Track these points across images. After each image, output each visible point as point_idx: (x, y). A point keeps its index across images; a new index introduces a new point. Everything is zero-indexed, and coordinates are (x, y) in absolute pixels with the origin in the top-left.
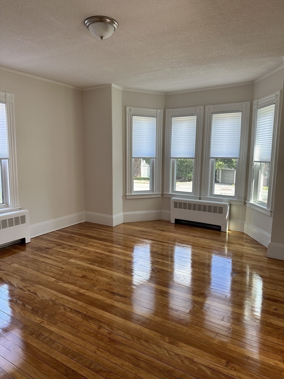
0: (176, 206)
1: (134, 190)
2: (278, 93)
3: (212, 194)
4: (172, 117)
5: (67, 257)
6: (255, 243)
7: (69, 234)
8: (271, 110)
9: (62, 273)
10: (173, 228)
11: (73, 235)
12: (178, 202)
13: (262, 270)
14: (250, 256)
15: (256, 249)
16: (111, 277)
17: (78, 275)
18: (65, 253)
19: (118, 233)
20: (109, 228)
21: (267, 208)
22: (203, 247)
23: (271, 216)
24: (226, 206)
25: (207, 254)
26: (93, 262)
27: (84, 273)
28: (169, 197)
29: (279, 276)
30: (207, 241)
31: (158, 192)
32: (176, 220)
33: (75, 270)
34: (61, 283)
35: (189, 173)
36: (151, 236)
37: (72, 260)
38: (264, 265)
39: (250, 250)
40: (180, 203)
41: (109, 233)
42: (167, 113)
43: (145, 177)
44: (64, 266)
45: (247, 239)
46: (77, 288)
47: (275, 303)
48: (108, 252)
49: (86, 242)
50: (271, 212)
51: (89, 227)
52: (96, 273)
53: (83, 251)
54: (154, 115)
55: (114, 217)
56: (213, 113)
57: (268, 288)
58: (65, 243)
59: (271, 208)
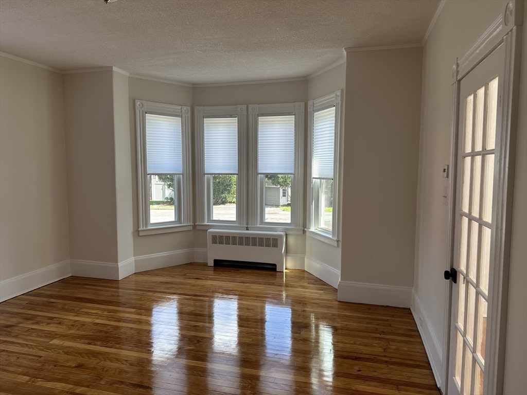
0: (214, 242)
1: (151, 222)
2: (339, 93)
3: (262, 222)
4: (204, 117)
5: (46, 337)
6: (319, 283)
7: (45, 299)
8: (330, 114)
9: (39, 365)
10: (211, 273)
11: (52, 300)
12: (218, 235)
13: (334, 319)
14: (317, 301)
15: (323, 292)
16: (126, 361)
17: (69, 364)
18: (41, 330)
19: (129, 289)
20: (113, 283)
21: (333, 236)
22: (257, 297)
23: (338, 246)
24: (281, 236)
25: (259, 304)
26: (92, 340)
27: (80, 360)
28: (204, 229)
29: (355, 324)
30: (261, 287)
31: (187, 223)
32: (216, 261)
33: (65, 357)
34: (40, 383)
35: (222, 193)
36: (181, 288)
37: (56, 342)
38: (335, 311)
39: (316, 293)
40: (221, 237)
41: (114, 292)
42: (196, 112)
43: (159, 200)
44: (42, 354)
45: (308, 278)
46: (71, 386)
47: (357, 362)
48: (115, 321)
49: (77, 309)
50: (338, 241)
51: (79, 284)
52: (101, 357)
53: (73, 325)
54: (177, 114)
55: (120, 264)
56: (259, 115)
57: (345, 343)
58: (40, 313)
59: (338, 237)
